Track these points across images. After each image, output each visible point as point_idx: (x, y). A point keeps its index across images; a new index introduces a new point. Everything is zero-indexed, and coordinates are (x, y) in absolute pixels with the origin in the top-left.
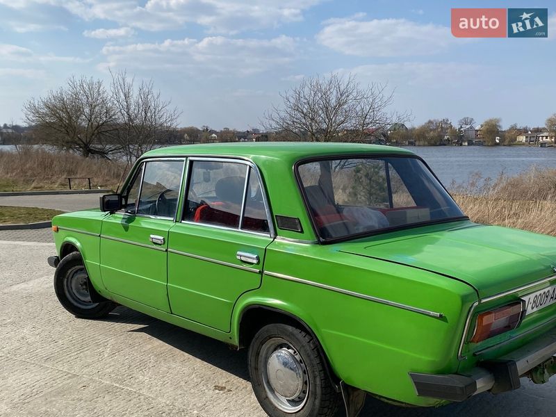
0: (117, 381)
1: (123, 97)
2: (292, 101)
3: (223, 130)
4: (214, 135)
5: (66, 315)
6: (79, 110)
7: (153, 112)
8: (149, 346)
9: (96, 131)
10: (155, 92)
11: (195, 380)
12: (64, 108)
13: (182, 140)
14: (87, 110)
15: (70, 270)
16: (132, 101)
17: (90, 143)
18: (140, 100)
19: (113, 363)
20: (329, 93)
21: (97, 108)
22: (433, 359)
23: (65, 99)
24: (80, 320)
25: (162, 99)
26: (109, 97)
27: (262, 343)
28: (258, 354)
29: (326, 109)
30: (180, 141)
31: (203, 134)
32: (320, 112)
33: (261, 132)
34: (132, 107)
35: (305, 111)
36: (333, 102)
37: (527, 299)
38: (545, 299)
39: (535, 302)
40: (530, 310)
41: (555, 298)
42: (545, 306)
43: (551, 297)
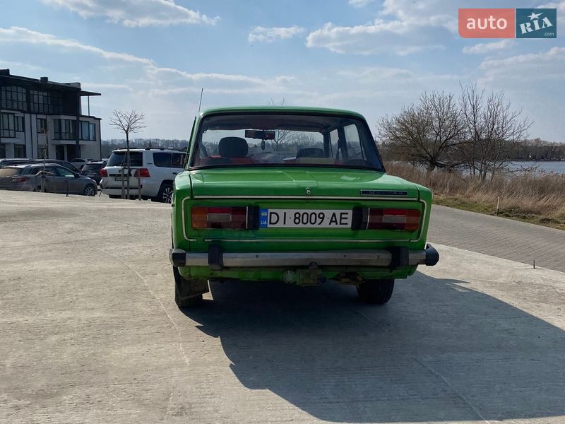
1: (470, 108)
9: (444, 145)
10: (505, 103)
14: (436, 124)
16: (480, 113)
17: (437, 156)
21: (446, 122)
23: (416, 114)
25: (511, 109)
26: (459, 111)
34: (479, 120)
37: (281, 212)
38: (319, 220)
39: (299, 218)
40: (290, 224)
41: (341, 224)
42: (320, 226)
43: (331, 221)
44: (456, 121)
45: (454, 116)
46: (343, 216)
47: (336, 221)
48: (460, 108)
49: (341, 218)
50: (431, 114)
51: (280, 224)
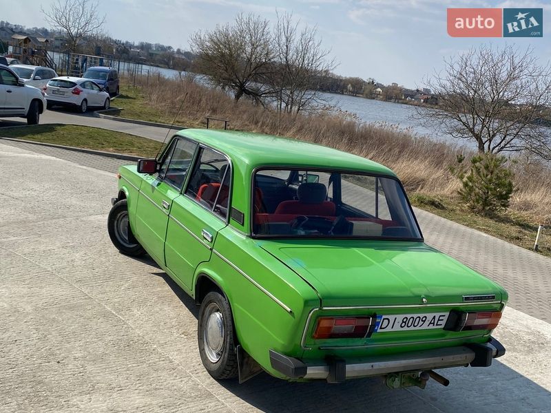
0: (115, 310)
1: (284, 39)
2: (457, 68)
3: (391, 85)
4: (379, 90)
5: (113, 249)
6: (241, 48)
7: (311, 60)
8: (159, 289)
9: (254, 72)
10: (317, 39)
11: (173, 323)
12: (227, 43)
13: (345, 90)
14: (249, 49)
15: (119, 214)
16: (293, 46)
17: (245, 82)
18: (301, 46)
19: (123, 296)
20: (500, 65)
21: (258, 48)
22: (283, 343)
23: (231, 35)
24: (123, 256)
25: (322, 47)
26: (272, 39)
27: (206, 306)
28: (203, 314)
29: (494, 81)
30: (342, 91)
31: (368, 86)
32: (487, 84)
33: (433, 93)
34: (291, 53)
35: (470, 80)
36: (504, 75)
37: (392, 318)
38: (421, 323)
39: (405, 322)
40: (397, 328)
41: (437, 325)
42: (421, 328)
43: (430, 323)
44: (268, 49)
45: (266, 43)
46: (441, 318)
47: (434, 324)
48: (274, 36)
49: (439, 320)
50: (245, 38)
51: (389, 329)
